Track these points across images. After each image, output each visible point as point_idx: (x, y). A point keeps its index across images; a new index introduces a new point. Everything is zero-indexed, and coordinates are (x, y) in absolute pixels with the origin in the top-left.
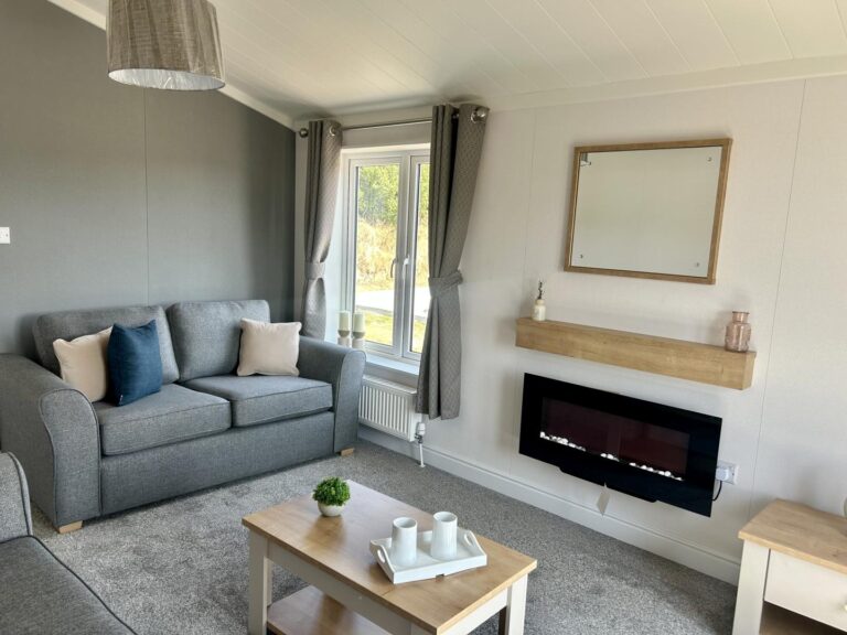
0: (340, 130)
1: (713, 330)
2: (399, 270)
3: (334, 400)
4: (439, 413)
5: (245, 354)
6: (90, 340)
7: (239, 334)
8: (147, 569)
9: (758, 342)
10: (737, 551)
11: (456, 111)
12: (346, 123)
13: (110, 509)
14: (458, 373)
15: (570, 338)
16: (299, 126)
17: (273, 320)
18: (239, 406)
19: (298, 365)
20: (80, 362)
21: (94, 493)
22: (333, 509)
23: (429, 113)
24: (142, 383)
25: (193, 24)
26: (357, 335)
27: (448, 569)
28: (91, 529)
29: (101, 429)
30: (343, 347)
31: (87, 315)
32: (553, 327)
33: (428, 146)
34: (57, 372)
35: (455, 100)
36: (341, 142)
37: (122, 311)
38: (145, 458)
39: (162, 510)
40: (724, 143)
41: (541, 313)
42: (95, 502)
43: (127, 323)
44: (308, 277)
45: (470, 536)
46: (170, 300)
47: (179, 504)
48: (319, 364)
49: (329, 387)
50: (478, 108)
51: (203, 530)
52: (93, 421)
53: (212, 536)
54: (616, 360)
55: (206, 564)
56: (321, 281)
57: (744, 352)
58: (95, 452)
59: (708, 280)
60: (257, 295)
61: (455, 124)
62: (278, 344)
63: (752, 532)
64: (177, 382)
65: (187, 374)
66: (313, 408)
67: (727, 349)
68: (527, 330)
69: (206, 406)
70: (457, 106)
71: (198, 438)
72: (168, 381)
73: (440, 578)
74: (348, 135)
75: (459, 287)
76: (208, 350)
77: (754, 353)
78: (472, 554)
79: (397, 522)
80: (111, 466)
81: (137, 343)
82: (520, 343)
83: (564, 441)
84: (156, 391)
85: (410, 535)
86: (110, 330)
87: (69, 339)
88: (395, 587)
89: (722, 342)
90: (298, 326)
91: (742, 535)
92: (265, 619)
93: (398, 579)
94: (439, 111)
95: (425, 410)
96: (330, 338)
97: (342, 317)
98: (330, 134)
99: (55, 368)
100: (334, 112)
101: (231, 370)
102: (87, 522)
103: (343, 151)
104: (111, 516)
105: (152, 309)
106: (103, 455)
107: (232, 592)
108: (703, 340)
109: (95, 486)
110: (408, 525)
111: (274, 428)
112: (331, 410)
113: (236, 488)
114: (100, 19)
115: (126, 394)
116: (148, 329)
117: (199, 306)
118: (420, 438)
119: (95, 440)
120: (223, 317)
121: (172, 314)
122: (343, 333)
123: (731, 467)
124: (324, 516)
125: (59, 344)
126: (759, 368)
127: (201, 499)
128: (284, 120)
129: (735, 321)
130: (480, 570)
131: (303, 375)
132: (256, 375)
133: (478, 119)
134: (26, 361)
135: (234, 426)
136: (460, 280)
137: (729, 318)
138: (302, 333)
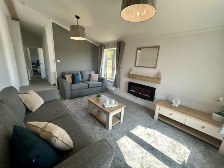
0: (104, 46)
1: (156, 75)
2: (112, 67)
3: (103, 85)
4: (117, 87)
5: (91, 78)
6: (70, 75)
7: (90, 75)
8: (76, 105)
9: (162, 77)
10: (156, 106)
11: (120, 43)
12: (105, 45)
13: (72, 97)
14: (120, 81)
15: (135, 76)
16: (99, 46)
17: (95, 74)
18: (89, 85)
19: (98, 80)
20: (69, 78)
21: (70, 95)
22: (99, 98)
23: (116, 43)
24: (77, 81)
25: (81, 30)
26: (107, 76)
27: (113, 106)
28: (70, 100)
29: (71, 87)
30: (105, 78)
31: (70, 72)
32: (133, 75)
33: (116, 48)
34: (66, 79)
35: (120, 41)
36: (105, 48)
37: (74, 72)
38: (77, 91)
39: (79, 98)
40: (159, 47)
41: (131, 73)
42: (70, 96)
43: (75, 73)
44: (100, 68)
45: (116, 102)
46: (81, 70)
47: (81, 97)
48: (101, 80)
49: (102, 83)
50: (123, 42)
51: (84, 101)
52: (70, 86)
53: (85, 101)
54: (141, 80)
55: (84, 105)
56: (102, 68)
57: (160, 78)
58: (70, 90)
59: (155, 68)
60: (93, 70)
61: (120, 45)
62: (95, 77)
63: (158, 104)
64: (82, 82)
65: (83, 81)
66: (100, 86)
67: (157, 78)
68: (130, 75)
69: (85, 85)
70: (120, 42)
71: (84, 89)
72: (80, 81)
73: (112, 107)
74: (106, 47)
75: (120, 69)
76: (86, 77)
77: (161, 79)
78: (116, 104)
79: (106, 100)
80: (72, 92)
81: (76, 76)
82: (128, 77)
83: (134, 91)
84: (79, 83)
85: (108, 101)
86: (72, 74)
87: (67, 75)
88: (105, 108)
89: (156, 77)
90: (98, 74)
91: (156, 104)
92: (90, 112)
93: (106, 107)
94: (118, 43)
95: (115, 86)
96: (103, 76)
97: (104, 73)
98: (103, 47)
99: (65, 79)
100: (104, 44)
101: (89, 80)
102: (69, 99)
103: (105, 49)
104: (73, 98)
105: (78, 72)
106: (71, 90)
107: (87, 108)
108: (154, 77)
109: (70, 94)
110: (107, 100)
111: (94, 88)
112: (102, 86)
113: (89, 96)
114: (69, 30)
115: (74, 82)
116: (78, 74)
117: (85, 71)
118: (114, 91)
119: (70, 88)
120: (88, 73)
121: (81, 72)
122: (105, 76)
123: (157, 95)
124: (98, 99)
125: (66, 76)
126: (162, 81)
127: (84, 97)
128: (97, 45)
129: (159, 74)
130: (117, 106)
131: (99, 81)
132: (92, 81)
133: (123, 44)
134: (62, 78)
135: (89, 88)
136: (120, 68)
137: (158, 74)
138: (99, 75)
